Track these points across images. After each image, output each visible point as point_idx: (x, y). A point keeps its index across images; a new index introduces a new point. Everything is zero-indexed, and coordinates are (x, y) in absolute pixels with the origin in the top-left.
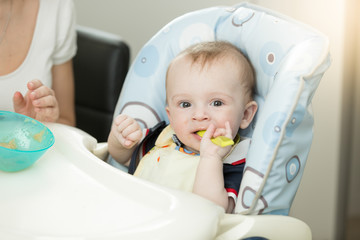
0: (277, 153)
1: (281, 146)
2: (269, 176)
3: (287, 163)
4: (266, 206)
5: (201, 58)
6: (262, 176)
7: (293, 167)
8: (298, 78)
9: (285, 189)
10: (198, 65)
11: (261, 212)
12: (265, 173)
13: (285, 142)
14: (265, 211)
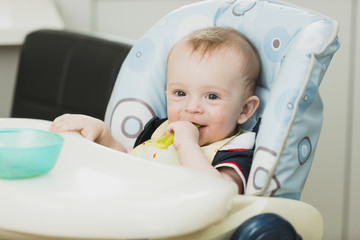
0: (290, 130)
1: (294, 123)
2: (282, 155)
3: (299, 143)
4: (279, 187)
5: (202, 47)
6: (275, 154)
7: (305, 148)
8: (310, 56)
9: (297, 171)
10: (198, 54)
11: (273, 194)
12: (278, 152)
13: (298, 120)
14: (277, 193)
